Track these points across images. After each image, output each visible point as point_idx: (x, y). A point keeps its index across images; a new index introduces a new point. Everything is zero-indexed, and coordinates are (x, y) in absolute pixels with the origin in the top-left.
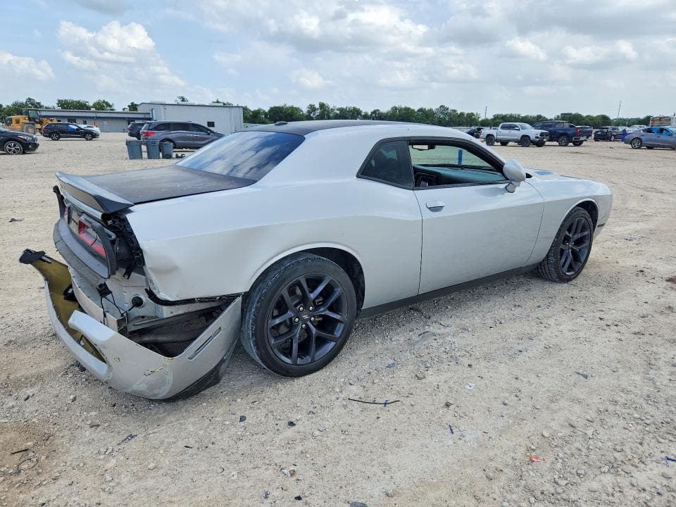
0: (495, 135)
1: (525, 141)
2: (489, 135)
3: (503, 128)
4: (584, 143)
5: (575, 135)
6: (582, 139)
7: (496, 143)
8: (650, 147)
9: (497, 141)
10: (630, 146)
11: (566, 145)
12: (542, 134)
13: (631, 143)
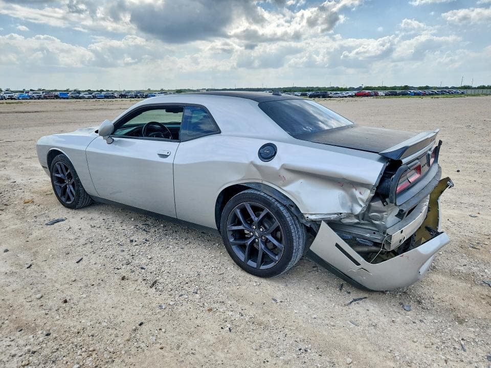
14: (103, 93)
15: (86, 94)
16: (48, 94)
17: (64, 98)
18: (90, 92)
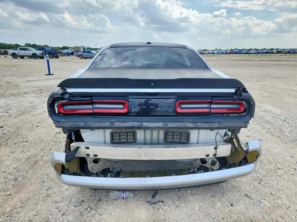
0: (17, 53)
1: (34, 56)
2: (13, 53)
3: (20, 49)
4: (60, 57)
5: (56, 53)
6: (59, 55)
7: (18, 58)
8: (85, 58)
9: (19, 56)
10: (79, 58)
11: (53, 58)
12: (42, 53)
13: (79, 57)
14: (265, 51)
15: (254, 51)
16: (232, 51)
17: (239, 54)
18: (257, 50)
